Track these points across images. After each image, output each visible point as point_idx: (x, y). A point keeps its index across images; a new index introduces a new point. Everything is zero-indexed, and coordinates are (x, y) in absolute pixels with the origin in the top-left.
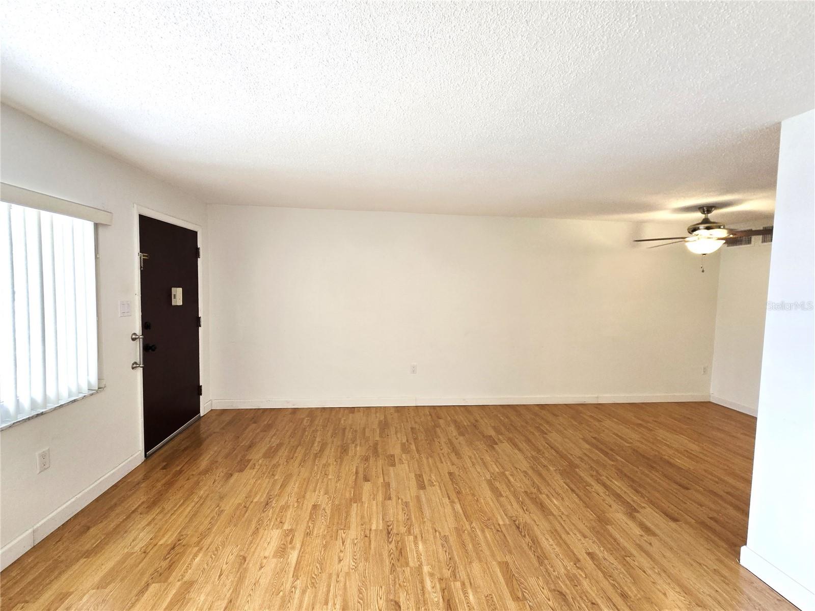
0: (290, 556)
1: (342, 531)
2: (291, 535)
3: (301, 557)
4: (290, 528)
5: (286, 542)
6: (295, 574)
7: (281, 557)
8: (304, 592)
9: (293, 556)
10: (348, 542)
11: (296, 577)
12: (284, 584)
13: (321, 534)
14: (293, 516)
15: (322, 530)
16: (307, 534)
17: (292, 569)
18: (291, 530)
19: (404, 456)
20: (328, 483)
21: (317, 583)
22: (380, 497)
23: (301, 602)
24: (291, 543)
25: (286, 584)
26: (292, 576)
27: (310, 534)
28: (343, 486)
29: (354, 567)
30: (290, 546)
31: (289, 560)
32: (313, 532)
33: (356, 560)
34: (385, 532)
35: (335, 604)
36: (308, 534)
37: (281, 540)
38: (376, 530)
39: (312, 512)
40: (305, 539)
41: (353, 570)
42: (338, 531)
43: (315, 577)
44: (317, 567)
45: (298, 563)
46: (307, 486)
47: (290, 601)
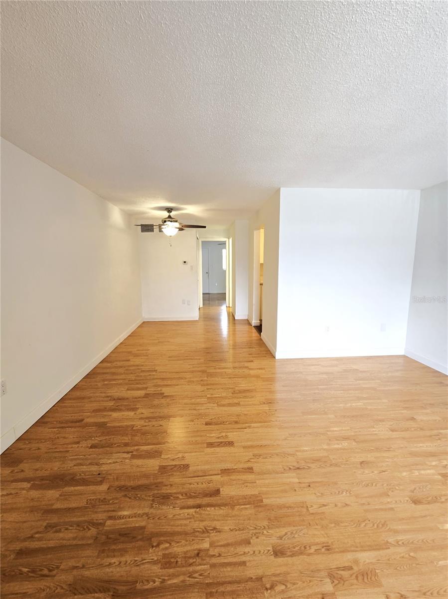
0: (368, 561)
1: (309, 509)
2: (338, 572)
3: (362, 547)
4: (328, 580)
5: (351, 576)
6: (384, 547)
7: (376, 575)
8: (396, 532)
9: (366, 557)
10: (322, 501)
11: (386, 546)
12: (402, 555)
13: (323, 532)
14: (305, 585)
15: (316, 533)
16: (328, 550)
17: (381, 552)
18: (331, 576)
19: (163, 456)
20: (221, 546)
21: (380, 522)
22: (250, 477)
23: (405, 531)
24: (350, 568)
25: (400, 554)
26: (389, 550)
27: (326, 546)
28: (228, 521)
29: (348, 492)
30: (356, 568)
31: (374, 561)
32: (323, 543)
33: (339, 492)
34: (298, 471)
35: (388, 502)
36: (328, 548)
37: (352, 585)
38: (298, 478)
39: (289, 554)
40: (337, 550)
41: (351, 492)
42: (312, 514)
43: (376, 525)
44: (365, 526)
45: (371, 548)
46: (230, 583)
47: (412, 543)
